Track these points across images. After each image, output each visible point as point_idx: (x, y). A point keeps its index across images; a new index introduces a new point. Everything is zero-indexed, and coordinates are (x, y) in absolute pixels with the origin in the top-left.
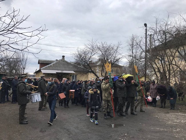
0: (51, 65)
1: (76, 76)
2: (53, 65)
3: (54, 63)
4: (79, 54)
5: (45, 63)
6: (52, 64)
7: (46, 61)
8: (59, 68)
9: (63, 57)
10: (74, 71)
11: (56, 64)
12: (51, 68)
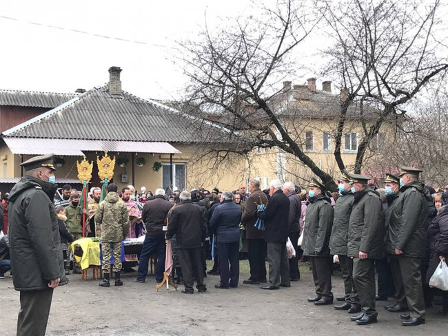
0: (56, 116)
1: (180, 168)
2: (65, 112)
3: (70, 103)
4: (211, 47)
5: (22, 104)
6: (58, 110)
7: (27, 96)
8: (95, 131)
9: (115, 71)
10: (172, 143)
11: (79, 107)
12: (53, 129)
